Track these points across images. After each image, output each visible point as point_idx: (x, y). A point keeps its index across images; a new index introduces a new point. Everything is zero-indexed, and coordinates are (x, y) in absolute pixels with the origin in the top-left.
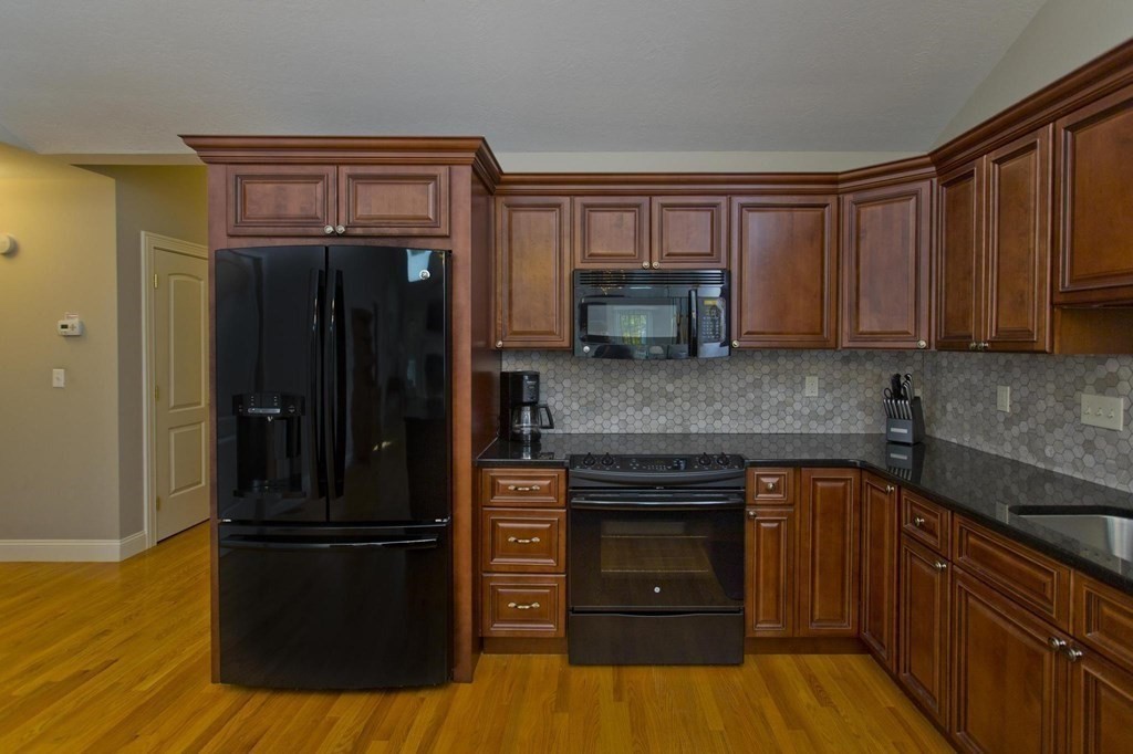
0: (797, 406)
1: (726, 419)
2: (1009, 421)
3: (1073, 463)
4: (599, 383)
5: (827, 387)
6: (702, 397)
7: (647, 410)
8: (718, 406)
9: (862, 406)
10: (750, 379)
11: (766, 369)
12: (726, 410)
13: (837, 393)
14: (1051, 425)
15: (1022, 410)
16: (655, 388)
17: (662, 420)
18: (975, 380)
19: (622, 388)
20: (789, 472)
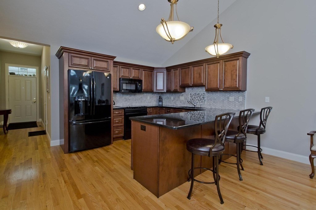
0: (147, 101)
1: (138, 103)
2: (173, 101)
4: (119, 97)
5: (150, 98)
6: (134, 100)
7: (126, 102)
8: (136, 101)
9: (154, 101)
10: (141, 97)
11: (143, 95)
12: (138, 102)
13: (152, 99)
14: (177, 100)
15: (174, 99)
16: (127, 98)
17: (129, 103)
18: (168, 96)
19: (123, 98)
20: (151, 108)
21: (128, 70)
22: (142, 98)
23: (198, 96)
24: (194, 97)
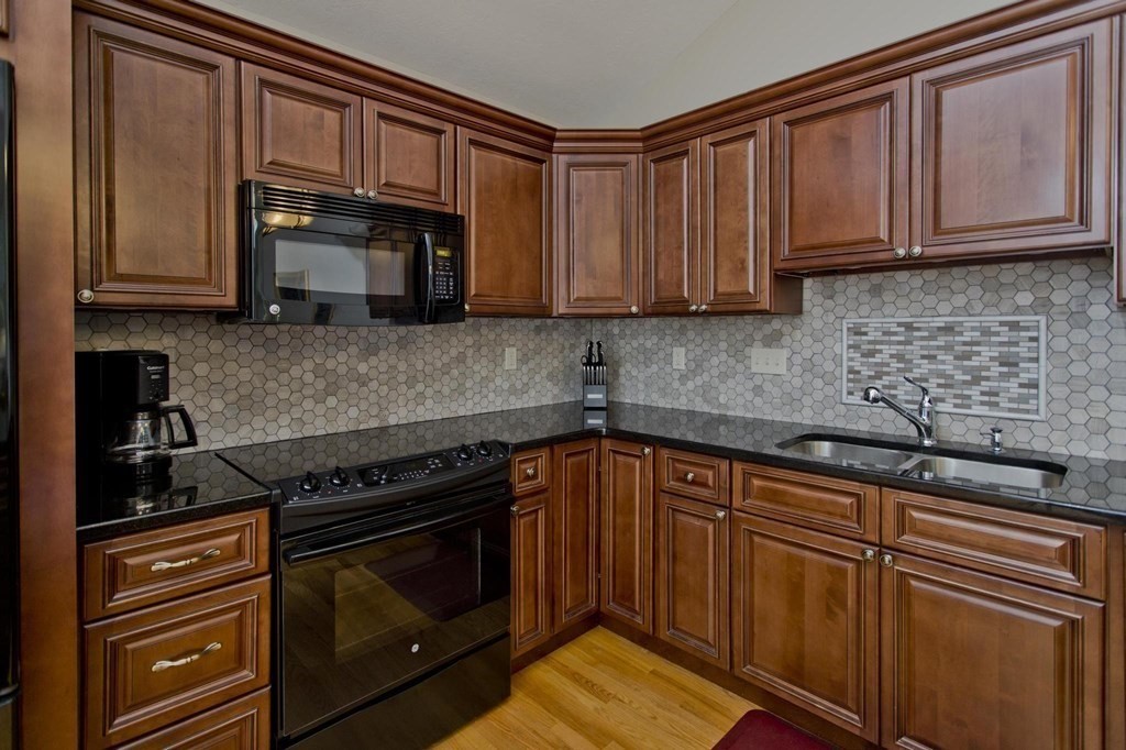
0: (498, 381)
1: (429, 403)
2: (683, 378)
3: (745, 406)
5: (523, 359)
6: (402, 378)
7: (332, 401)
8: (420, 387)
9: (550, 377)
10: (454, 352)
11: (469, 341)
12: (429, 392)
13: (532, 364)
14: (724, 377)
15: (697, 367)
16: (342, 370)
17: (353, 412)
18: (649, 344)
19: (295, 371)
20: (544, 454)
21: (331, 117)
22: (461, 358)
23: (948, 348)
24: (900, 357)
